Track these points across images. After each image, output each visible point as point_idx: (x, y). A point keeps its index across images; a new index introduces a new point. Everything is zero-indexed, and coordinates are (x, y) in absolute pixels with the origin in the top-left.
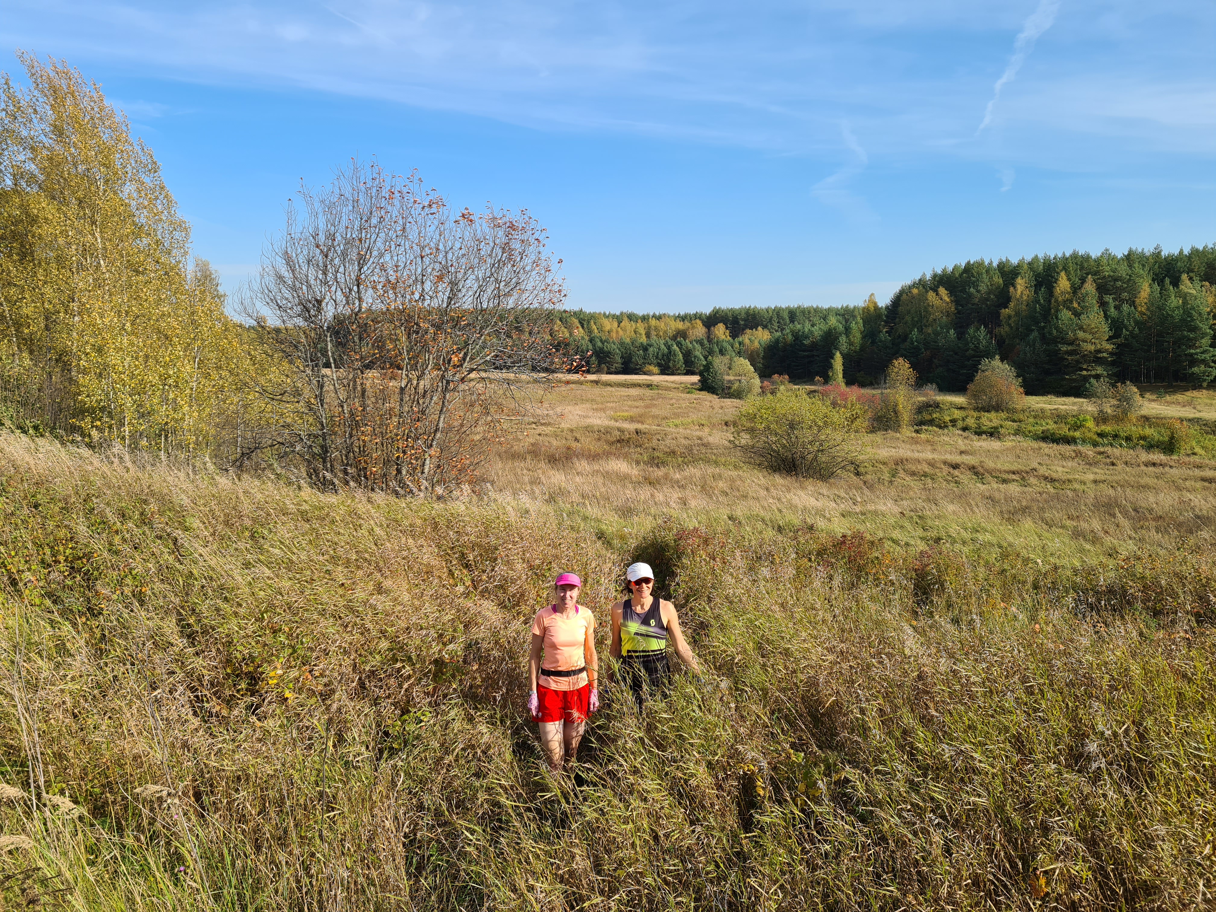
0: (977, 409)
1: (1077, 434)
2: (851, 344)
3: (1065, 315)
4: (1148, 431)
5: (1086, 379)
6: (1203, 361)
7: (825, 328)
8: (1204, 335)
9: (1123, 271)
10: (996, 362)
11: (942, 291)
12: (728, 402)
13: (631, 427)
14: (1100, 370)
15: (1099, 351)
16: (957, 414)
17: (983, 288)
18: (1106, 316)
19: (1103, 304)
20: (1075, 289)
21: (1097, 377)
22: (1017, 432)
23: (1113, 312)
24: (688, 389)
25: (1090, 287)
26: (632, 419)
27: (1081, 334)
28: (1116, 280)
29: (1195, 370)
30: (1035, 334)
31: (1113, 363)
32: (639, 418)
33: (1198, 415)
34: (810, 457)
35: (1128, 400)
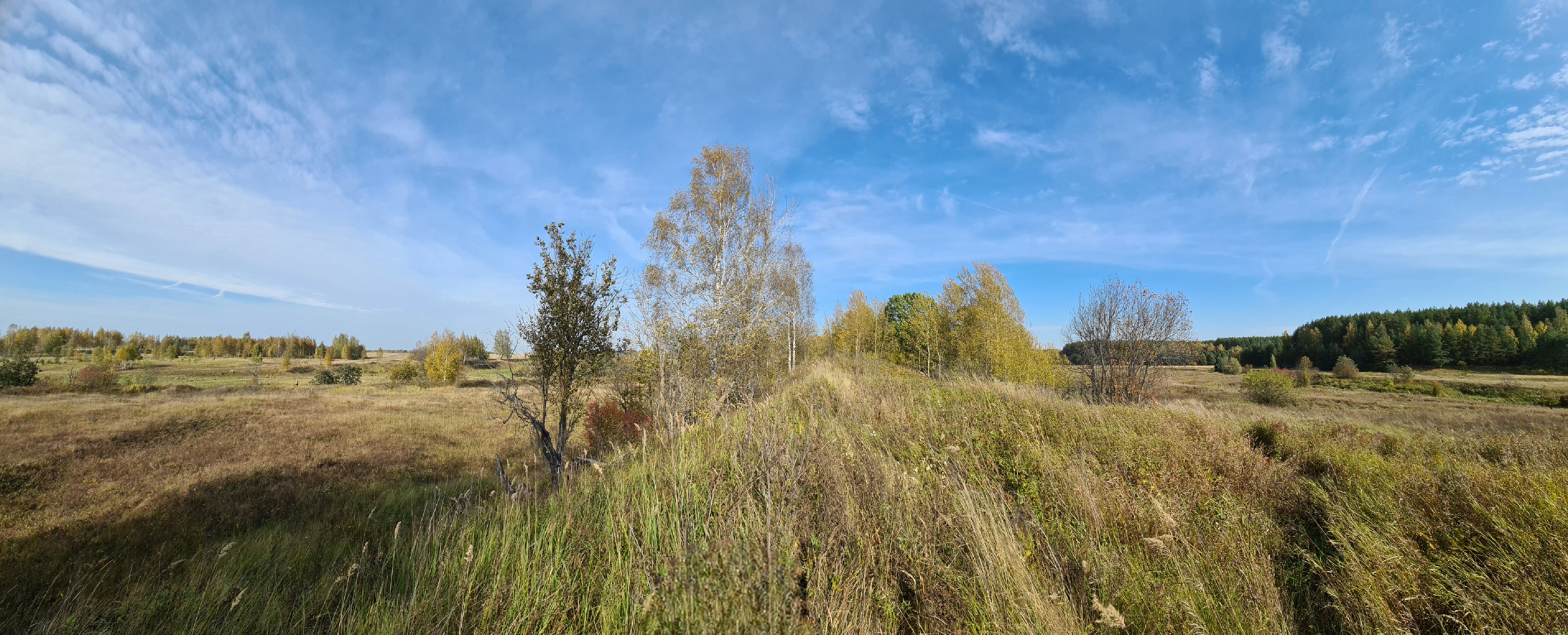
0: (1338, 378)
1: (1386, 388)
2: (1278, 351)
3: (1373, 337)
4: (1420, 386)
5: (1385, 364)
6: (1439, 356)
7: (1267, 345)
8: (1439, 345)
9: (1397, 319)
10: (1345, 358)
11: (1316, 329)
12: (1229, 376)
13: (1192, 386)
14: (1391, 361)
15: (1390, 353)
16: (1330, 380)
17: (1334, 327)
18: (1391, 338)
19: (1389, 333)
20: (1376, 327)
21: (1390, 363)
22: (1359, 387)
23: (1394, 336)
24: (1210, 371)
25: (1382, 325)
26: (1190, 383)
27: (1380, 346)
28: (1395, 322)
29: (1436, 360)
30: (1360, 346)
31: (1396, 358)
32: (1193, 383)
33: (1441, 379)
34: (1275, 398)
35: (1408, 373)
